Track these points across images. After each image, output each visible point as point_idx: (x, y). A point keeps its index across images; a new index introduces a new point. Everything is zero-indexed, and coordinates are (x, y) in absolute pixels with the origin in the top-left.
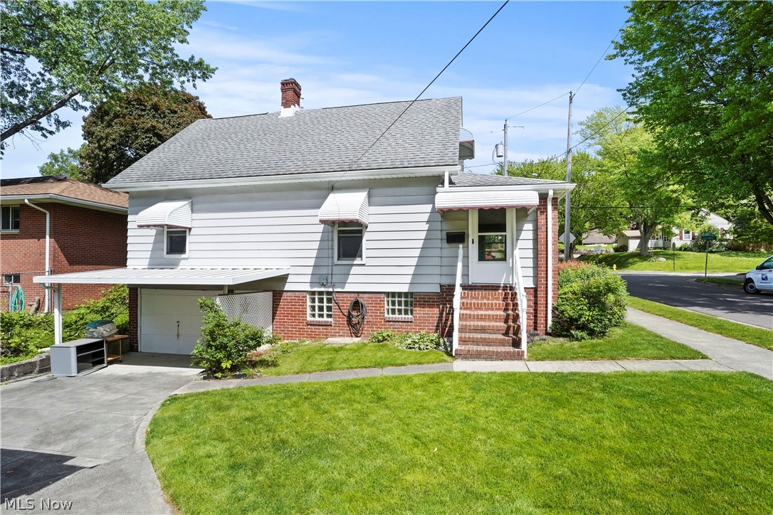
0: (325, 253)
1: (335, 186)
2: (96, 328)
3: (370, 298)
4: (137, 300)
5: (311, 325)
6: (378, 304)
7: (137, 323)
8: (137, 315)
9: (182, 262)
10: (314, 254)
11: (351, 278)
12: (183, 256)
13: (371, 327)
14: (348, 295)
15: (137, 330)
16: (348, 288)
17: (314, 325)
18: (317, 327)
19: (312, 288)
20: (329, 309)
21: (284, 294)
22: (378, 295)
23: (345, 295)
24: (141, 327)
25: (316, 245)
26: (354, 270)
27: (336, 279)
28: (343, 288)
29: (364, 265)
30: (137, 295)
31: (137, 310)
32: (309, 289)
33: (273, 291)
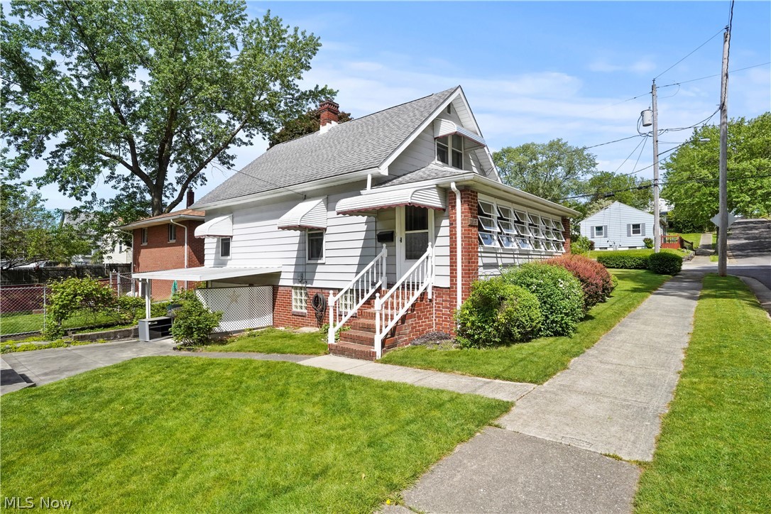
1: (307, 195)
2: (171, 310)
5: (294, 315)
11: (317, 276)
12: (229, 257)
14: (314, 291)
17: (297, 315)
18: (299, 317)
19: (294, 284)
21: (280, 288)
26: (319, 268)
27: (307, 276)
28: (313, 284)
29: (324, 264)
33: (273, 286)
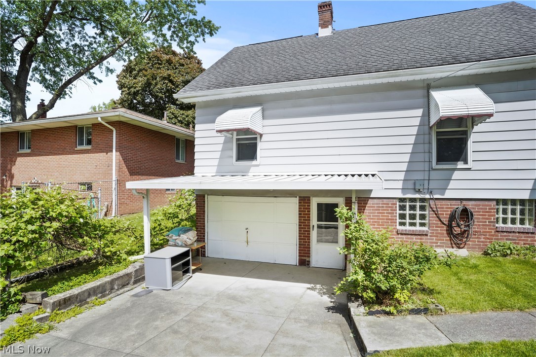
0: (420, 157)
1: (433, 84)
2: (179, 236)
3: (476, 205)
4: (204, 207)
5: (402, 234)
6: (487, 212)
7: (204, 229)
8: (204, 221)
9: (252, 169)
10: (407, 158)
11: (452, 184)
12: (254, 162)
13: (478, 238)
14: (449, 203)
15: (204, 236)
16: (448, 194)
17: (405, 234)
18: (409, 236)
19: (404, 195)
20: (423, 217)
21: (370, 201)
22: (487, 203)
23: (444, 202)
24: (208, 232)
25: (409, 149)
26: (456, 175)
27: (433, 185)
28: (443, 194)
29: (469, 169)
30: (205, 202)
31: (204, 216)
32: (401, 196)
